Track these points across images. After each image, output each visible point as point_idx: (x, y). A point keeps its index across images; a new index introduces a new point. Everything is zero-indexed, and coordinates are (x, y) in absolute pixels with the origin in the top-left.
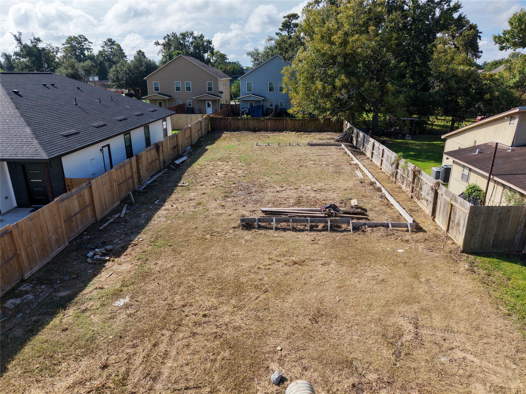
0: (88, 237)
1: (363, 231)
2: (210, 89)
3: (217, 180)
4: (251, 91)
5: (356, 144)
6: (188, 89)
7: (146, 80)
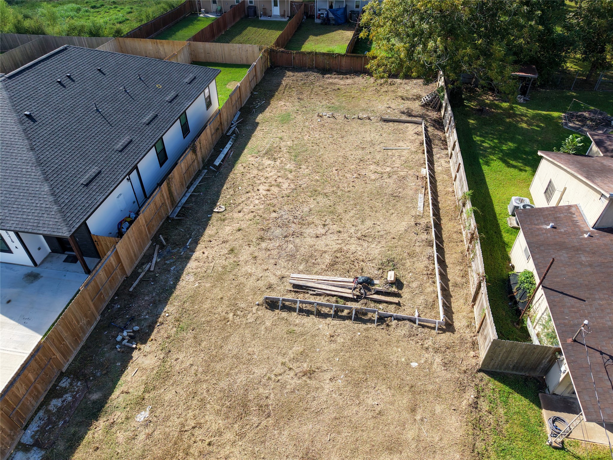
0: (119, 306)
1: (388, 325)
3: (257, 202)
5: (443, 118)
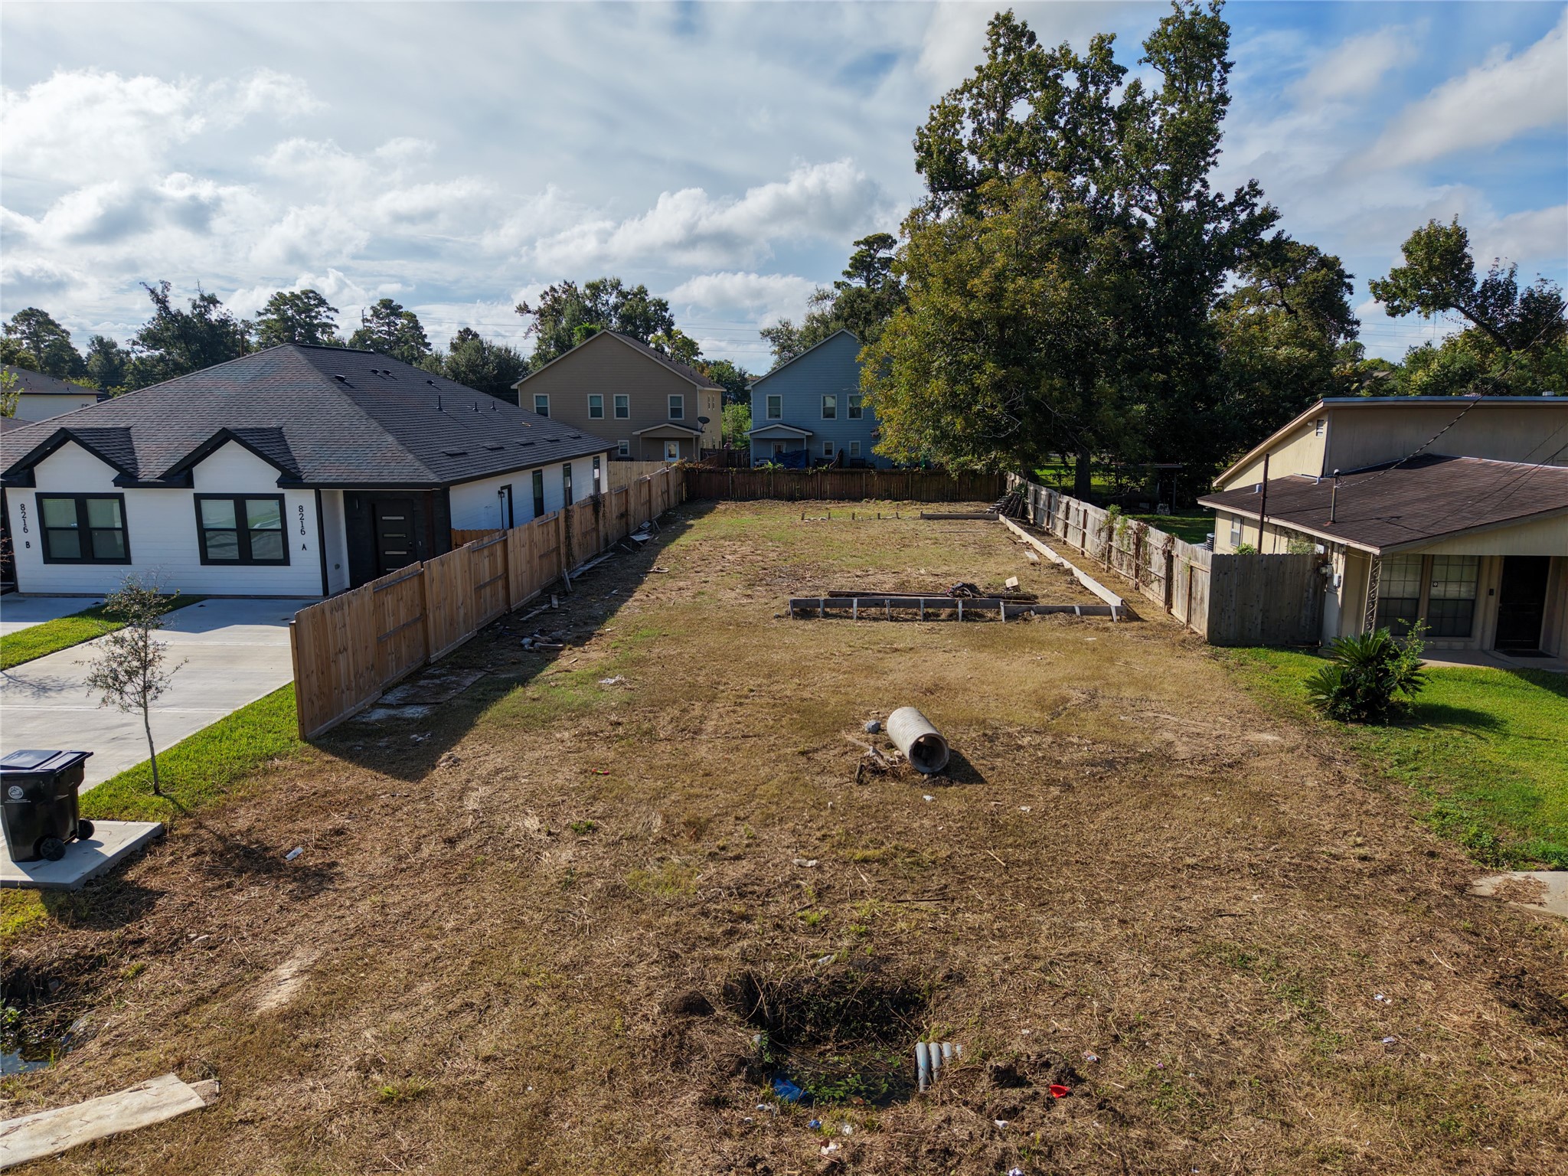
1: (1025, 620)
2: (676, 412)
3: (727, 565)
4: (778, 416)
5: (1035, 518)
6: (621, 412)
7: (516, 391)
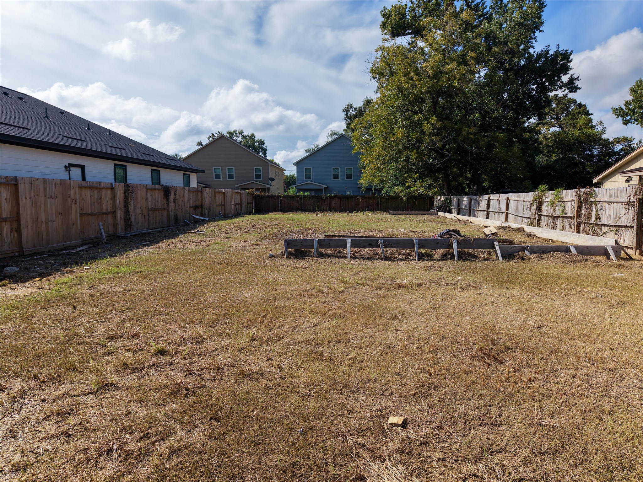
1: (523, 259)
2: (258, 176)
4: (310, 178)
6: (231, 176)
